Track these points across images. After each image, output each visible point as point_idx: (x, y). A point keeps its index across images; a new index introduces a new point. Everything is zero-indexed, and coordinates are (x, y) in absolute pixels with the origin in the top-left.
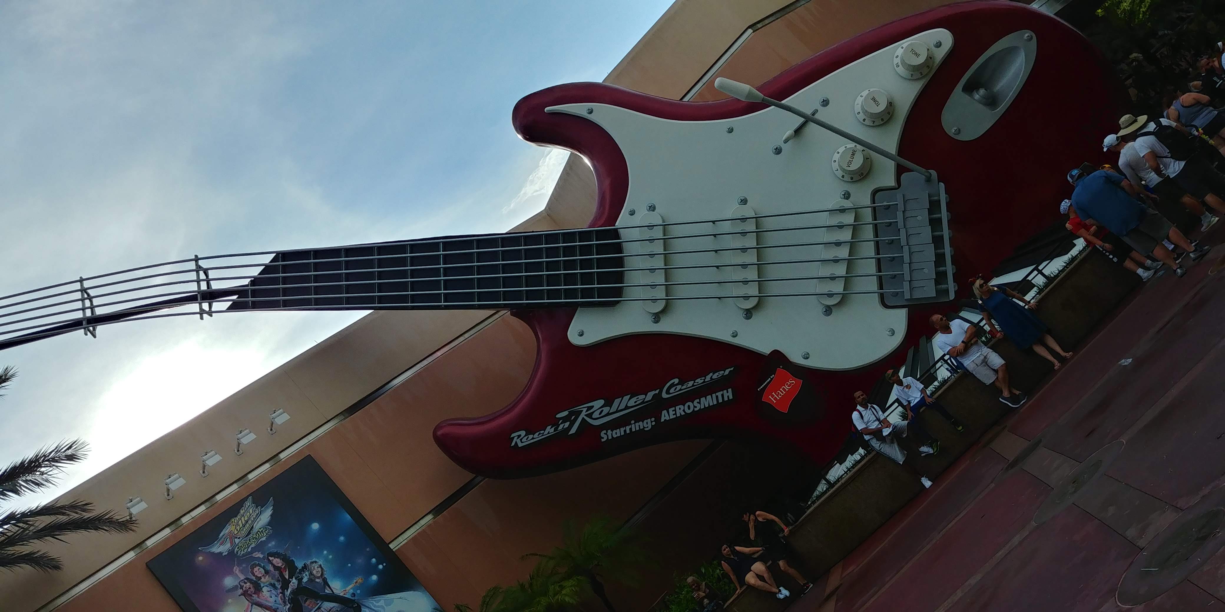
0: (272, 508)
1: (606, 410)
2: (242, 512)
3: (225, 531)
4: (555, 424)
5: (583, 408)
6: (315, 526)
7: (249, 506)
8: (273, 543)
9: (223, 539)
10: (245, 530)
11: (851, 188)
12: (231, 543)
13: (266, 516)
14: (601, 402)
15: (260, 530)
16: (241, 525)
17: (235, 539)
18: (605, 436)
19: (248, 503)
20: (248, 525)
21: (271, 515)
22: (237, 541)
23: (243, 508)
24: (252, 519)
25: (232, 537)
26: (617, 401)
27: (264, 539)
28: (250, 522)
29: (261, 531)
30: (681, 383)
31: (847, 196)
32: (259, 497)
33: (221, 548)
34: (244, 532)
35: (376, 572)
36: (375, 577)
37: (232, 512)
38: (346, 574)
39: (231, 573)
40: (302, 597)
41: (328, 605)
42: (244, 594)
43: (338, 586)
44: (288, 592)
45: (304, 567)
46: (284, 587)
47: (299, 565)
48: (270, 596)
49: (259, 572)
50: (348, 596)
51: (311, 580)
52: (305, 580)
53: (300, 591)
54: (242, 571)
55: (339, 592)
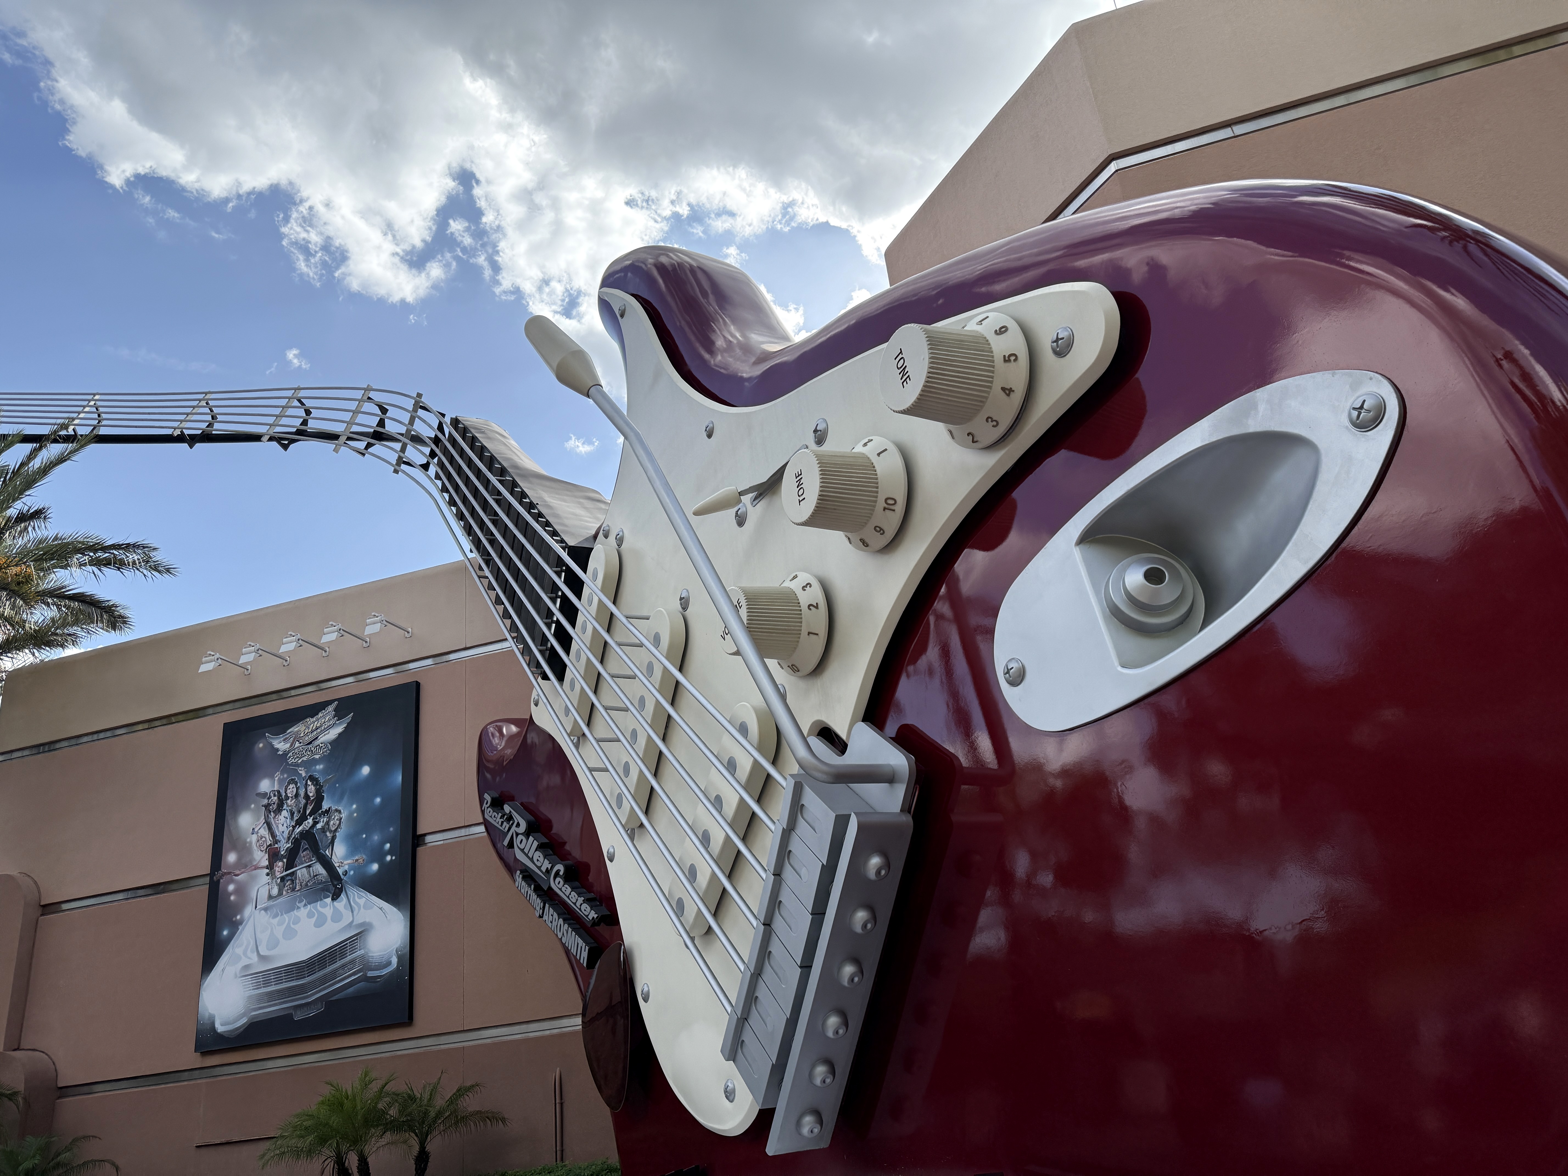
0: (345, 725)
2: (320, 715)
3: (294, 729)
4: (502, 814)
6: (366, 770)
7: (329, 712)
8: (319, 767)
9: (288, 736)
10: (310, 736)
12: (291, 746)
13: (333, 733)
14: (525, 828)
15: (321, 745)
16: (310, 730)
17: (297, 742)
19: (331, 708)
20: (315, 733)
21: (340, 734)
22: (297, 744)
23: (323, 711)
24: (323, 728)
25: (297, 739)
26: (530, 842)
27: (317, 757)
28: (319, 731)
29: (322, 747)
32: (344, 706)
33: (281, 745)
34: (307, 739)
35: (380, 858)
36: (375, 867)
37: (313, 710)
38: (355, 845)
39: (272, 777)
40: (304, 844)
41: (319, 869)
42: (267, 807)
43: (339, 853)
44: (298, 830)
45: (327, 811)
46: (299, 823)
47: (325, 806)
48: (283, 823)
49: (291, 790)
50: (340, 871)
51: (323, 830)
52: (319, 826)
53: (308, 835)
54: (281, 781)
55: (336, 861)
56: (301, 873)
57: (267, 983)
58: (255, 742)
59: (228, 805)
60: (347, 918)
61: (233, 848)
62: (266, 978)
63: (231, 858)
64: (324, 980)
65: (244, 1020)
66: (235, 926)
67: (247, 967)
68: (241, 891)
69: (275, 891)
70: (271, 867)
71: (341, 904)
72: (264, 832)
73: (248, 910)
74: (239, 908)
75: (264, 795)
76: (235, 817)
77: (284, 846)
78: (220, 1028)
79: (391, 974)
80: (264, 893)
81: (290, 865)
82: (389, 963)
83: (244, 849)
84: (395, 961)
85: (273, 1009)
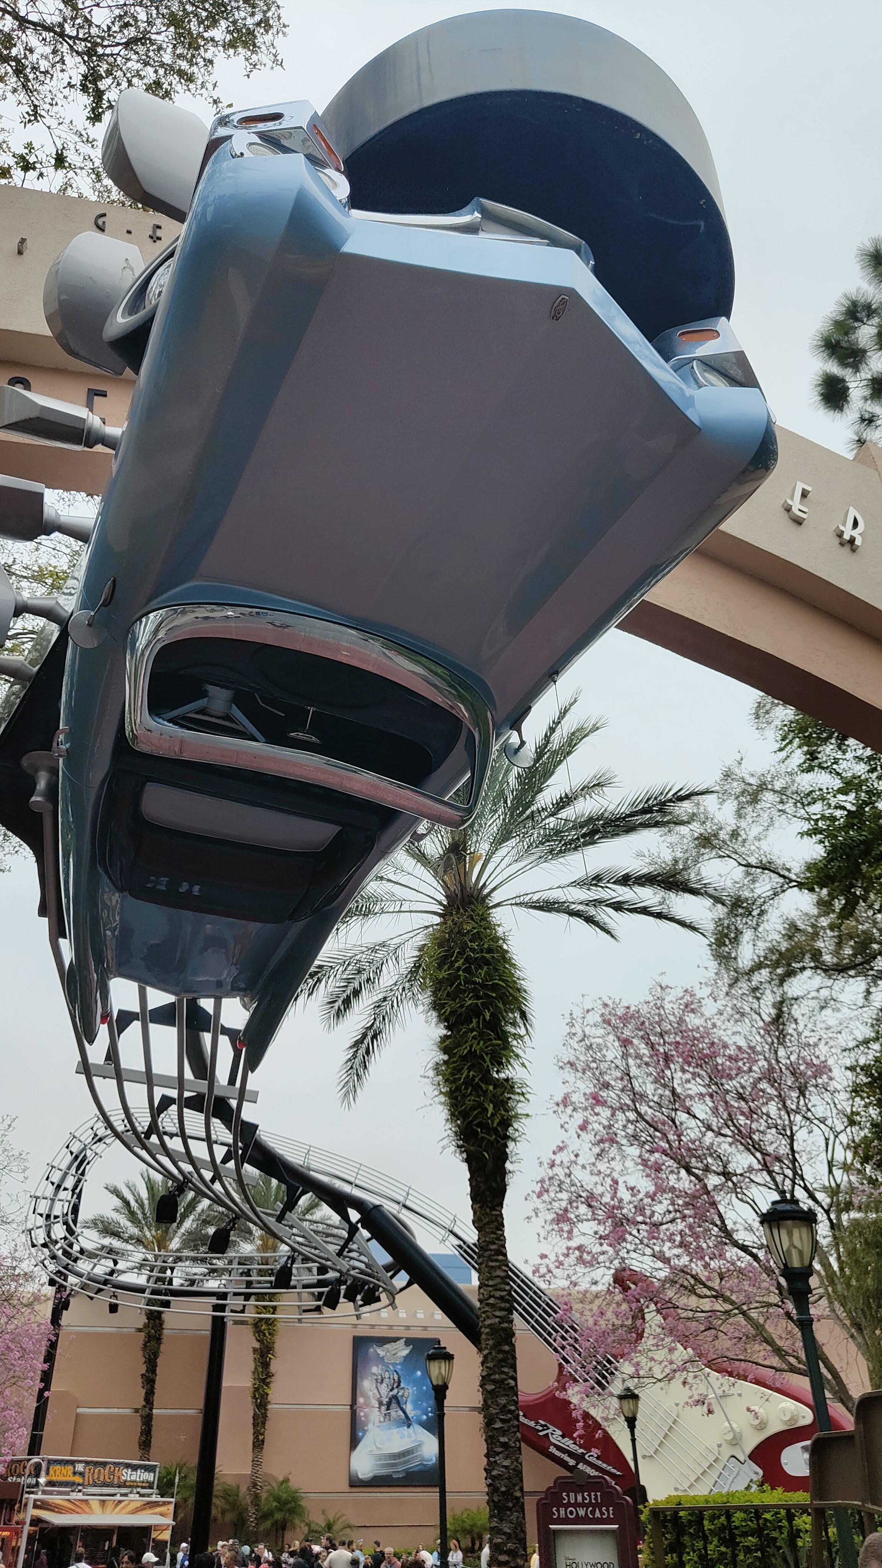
0: (409, 1350)
1: (560, 1438)
2: (398, 1342)
3: (387, 1346)
4: (537, 1423)
5: (552, 1428)
6: (419, 1373)
8: (399, 1367)
9: (384, 1349)
10: (394, 1351)
11: (724, 1445)
12: (386, 1354)
13: (406, 1352)
14: (560, 1433)
16: (394, 1349)
18: (552, 1449)
19: (403, 1341)
20: (396, 1350)
21: (408, 1355)
22: (388, 1354)
23: (400, 1341)
24: (400, 1349)
25: (388, 1351)
26: (567, 1439)
28: (398, 1350)
29: (399, 1358)
30: (598, 1458)
31: (719, 1446)
32: (409, 1342)
33: (381, 1352)
34: (393, 1353)
35: (427, 1415)
36: (425, 1417)
37: (395, 1340)
38: (416, 1407)
39: (378, 1366)
40: (394, 1401)
41: (401, 1413)
42: (376, 1380)
43: (409, 1408)
44: (391, 1393)
45: (403, 1388)
46: (391, 1390)
47: (402, 1385)
48: (384, 1389)
49: (387, 1375)
50: (410, 1416)
51: (402, 1396)
52: (400, 1394)
53: (395, 1397)
54: (382, 1370)
55: (408, 1411)
56: (393, 1413)
57: (380, 1460)
58: (368, 1349)
59: (358, 1375)
60: (414, 1438)
61: (362, 1396)
62: (380, 1457)
63: (361, 1400)
64: (405, 1462)
65: (371, 1475)
66: (365, 1432)
67: (371, 1451)
68: (366, 1416)
69: (382, 1420)
70: (379, 1408)
71: (411, 1429)
72: (376, 1391)
73: (370, 1426)
74: (366, 1424)
75: (374, 1374)
76: (362, 1381)
77: (385, 1400)
78: (361, 1476)
79: (433, 1465)
80: (377, 1420)
81: (388, 1409)
82: (432, 1460)
83: (366, 1397)
84: (434, 1461)
85: (384, 1472)
